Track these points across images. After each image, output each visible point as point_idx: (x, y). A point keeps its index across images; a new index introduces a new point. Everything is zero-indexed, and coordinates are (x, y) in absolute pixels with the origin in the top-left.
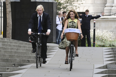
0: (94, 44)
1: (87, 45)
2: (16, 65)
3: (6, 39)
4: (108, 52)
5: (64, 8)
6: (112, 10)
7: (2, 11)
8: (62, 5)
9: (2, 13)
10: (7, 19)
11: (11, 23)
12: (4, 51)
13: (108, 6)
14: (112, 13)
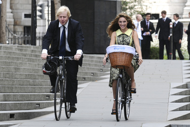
4: (189, 66)
5: (131, 8)
7: (50, 12)
8: (128, 4)
9: (50, 15)
13: (188, 6)
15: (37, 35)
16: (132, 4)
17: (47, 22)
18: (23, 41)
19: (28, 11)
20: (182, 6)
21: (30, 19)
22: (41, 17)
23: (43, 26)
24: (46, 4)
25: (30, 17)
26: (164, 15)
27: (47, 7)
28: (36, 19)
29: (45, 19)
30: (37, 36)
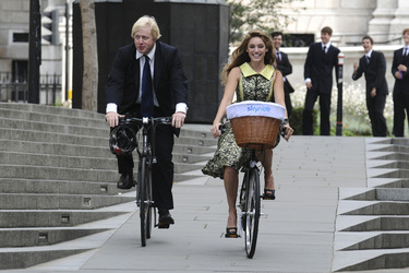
0: (339, 126)
1: (318, 130)
2: (111, 190)
3: (80, 113)
4: (381, 150)
5: (253, 21)
6: (392, 28)
7: (71, 29)
8: (246, 12)
9: (71, 35)
10: (85, 55)
11: (96, 66)
12: (76, 148)
13: (380, 17)
14: (391, 37)
15: (42, 80)
16: (254, 12)
17: (64, 52)
18: (10, 94)
19: (21, 27)
20: (366, 16)
21: (27, 45)
22: (51, 39)
23: (55, 60)
24: (62, 10)
25: (26, 41)
26: (327, 36)
27: (64, 19)
28: (40, 45)
29: (61, 45)
30: (41, 82)
